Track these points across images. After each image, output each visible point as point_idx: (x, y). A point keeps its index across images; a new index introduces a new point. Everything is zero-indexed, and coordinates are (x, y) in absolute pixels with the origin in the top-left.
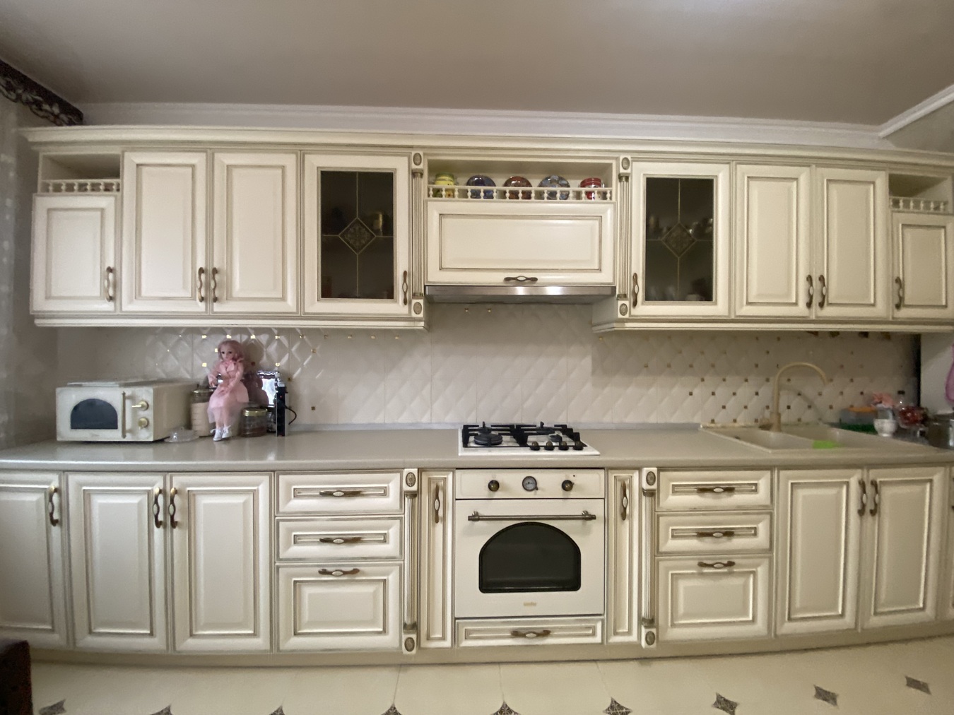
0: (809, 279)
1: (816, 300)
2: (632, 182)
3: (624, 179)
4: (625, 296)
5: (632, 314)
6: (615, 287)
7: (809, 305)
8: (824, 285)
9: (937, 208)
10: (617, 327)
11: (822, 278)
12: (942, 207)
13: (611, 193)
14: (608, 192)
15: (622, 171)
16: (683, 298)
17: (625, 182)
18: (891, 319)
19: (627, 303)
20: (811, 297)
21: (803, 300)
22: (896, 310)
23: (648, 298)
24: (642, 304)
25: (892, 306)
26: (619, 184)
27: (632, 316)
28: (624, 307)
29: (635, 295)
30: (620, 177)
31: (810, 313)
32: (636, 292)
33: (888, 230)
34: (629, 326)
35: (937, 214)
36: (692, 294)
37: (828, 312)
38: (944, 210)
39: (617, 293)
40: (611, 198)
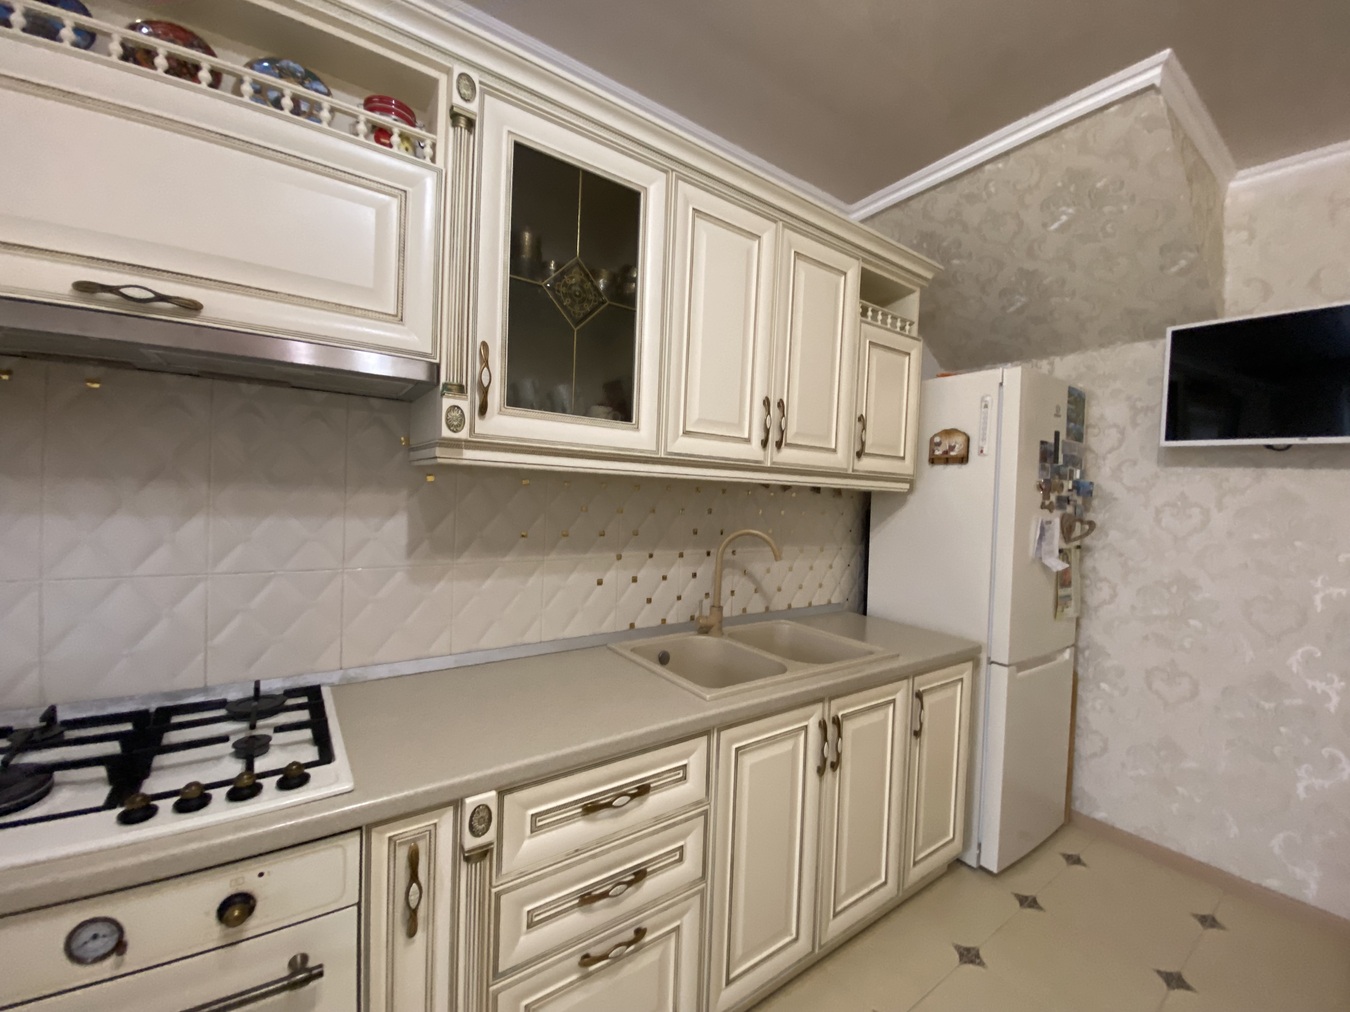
0: (767, 402)
1: (774, 437)
2: (481, 135)
3: (462, 122)
4: (461, 389)
5: (477, 430)
6: (438, 366)
7: (765, 443)
8: (784, 415)
9: (903, 328)
10: (444, 456)
11: (781, 404)
12: (907, 327)
13: (434, 146)
14: (428, 142)
15: (457, 100)
16: (583, 410)
17: (465, 133)
18: (850, 472)
19: (464, 404)
20: (767, 431)
21: (757, 436)
22: (856, 460)
23: (514, 399)
24: (501, 412)
25: (853, 454)
26: (451, 130)
27: (478, 436)
28: (456, 414)
29: (484, 391)
30: (454, 116)
31: (765, 456)
32: (486, 384)
33: (855, 346)
34: (471, 456)
35: (902, 335)
36: (600, 404)
37: (788, 456)
38: (909, 331)
39: (443, 379)
40: (433, 159)
